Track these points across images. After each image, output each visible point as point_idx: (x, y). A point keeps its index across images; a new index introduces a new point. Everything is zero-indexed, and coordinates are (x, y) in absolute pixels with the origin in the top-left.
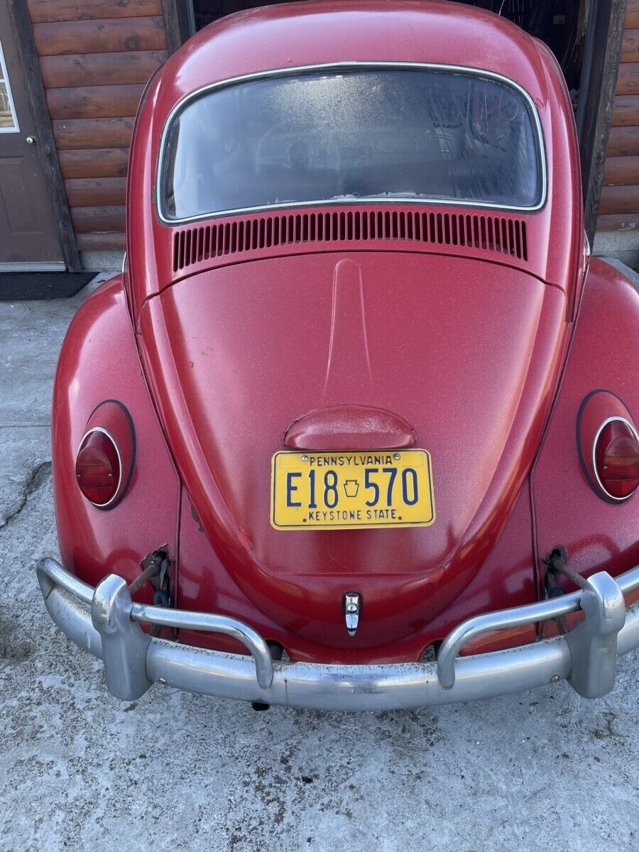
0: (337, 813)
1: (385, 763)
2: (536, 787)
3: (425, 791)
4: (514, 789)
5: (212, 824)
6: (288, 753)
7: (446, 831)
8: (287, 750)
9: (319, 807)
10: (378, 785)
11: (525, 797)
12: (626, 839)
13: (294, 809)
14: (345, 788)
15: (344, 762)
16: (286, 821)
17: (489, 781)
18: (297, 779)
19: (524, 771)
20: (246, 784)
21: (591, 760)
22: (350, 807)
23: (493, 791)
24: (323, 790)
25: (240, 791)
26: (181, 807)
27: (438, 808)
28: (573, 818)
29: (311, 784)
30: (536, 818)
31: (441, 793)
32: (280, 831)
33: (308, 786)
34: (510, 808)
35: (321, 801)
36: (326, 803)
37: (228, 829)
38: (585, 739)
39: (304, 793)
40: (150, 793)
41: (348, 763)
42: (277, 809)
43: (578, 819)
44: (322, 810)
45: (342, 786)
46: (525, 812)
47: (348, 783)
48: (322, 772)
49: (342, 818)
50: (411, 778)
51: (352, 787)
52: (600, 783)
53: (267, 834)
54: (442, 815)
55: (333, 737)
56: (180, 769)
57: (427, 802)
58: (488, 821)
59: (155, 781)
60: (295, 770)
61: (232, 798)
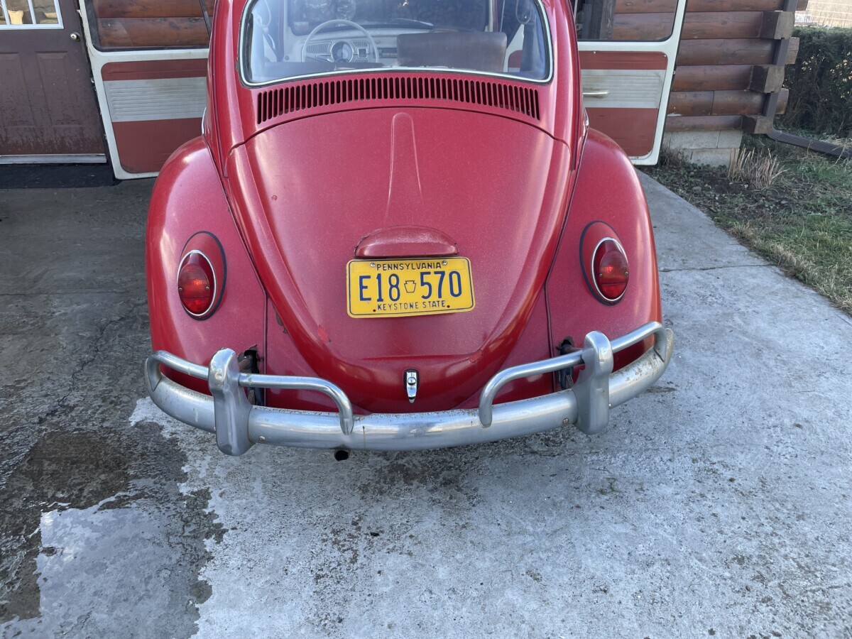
0: (401, 553)
1: (437, 520)
2: (556, 527)
3: (470, 535)
4: (539, 530)
5: (299, 568)
6: (357, 518)
7: (487, 559)
8: (356, 516)
9: (385, 550)
10: (432, 534)
11: (548, 534)
12: (626, 557)
13: (365, 553)
14: (406, 537)
15: (404, 521)
16: (359, 562)
17: (520, 526)
18: (367, 534)
19: (546, 518)
20: (324, 541)
21: (597, 508)
22: (411, 549)
23: (523, 532)
24: (388, 540)
25: (319, 545)
26: (271, 559)
27: (481, 545)
28: (584, 545)
29: (378, 537)
30: (556, 547)
31: (482, 536)
32: (355, 569)
33: (375, 538)
34: (536, 542)
35: (387, 547)
36: (391, 548)
37: (312, 571)
38: (593, 495)
39: (373, 543)
40: (243, 552)
41: (407, 522)
42: (352, 555)
43: (589, 546)
44: (388, 552)
45: (404, 536)
46: (548, 544)
47: (408, 534)
48: (386, 529)
49: (405, 556)
50: (458, 528)
51: (411, 536)
52: (605, 523)
53: (345, 572)
54: (484, 550)
55: (393, 506)
56: (267, 535)
57: (472, 542)
58: (519, 551)
59: (247, 544)
60: (364, 530)
61: (313, 551)
